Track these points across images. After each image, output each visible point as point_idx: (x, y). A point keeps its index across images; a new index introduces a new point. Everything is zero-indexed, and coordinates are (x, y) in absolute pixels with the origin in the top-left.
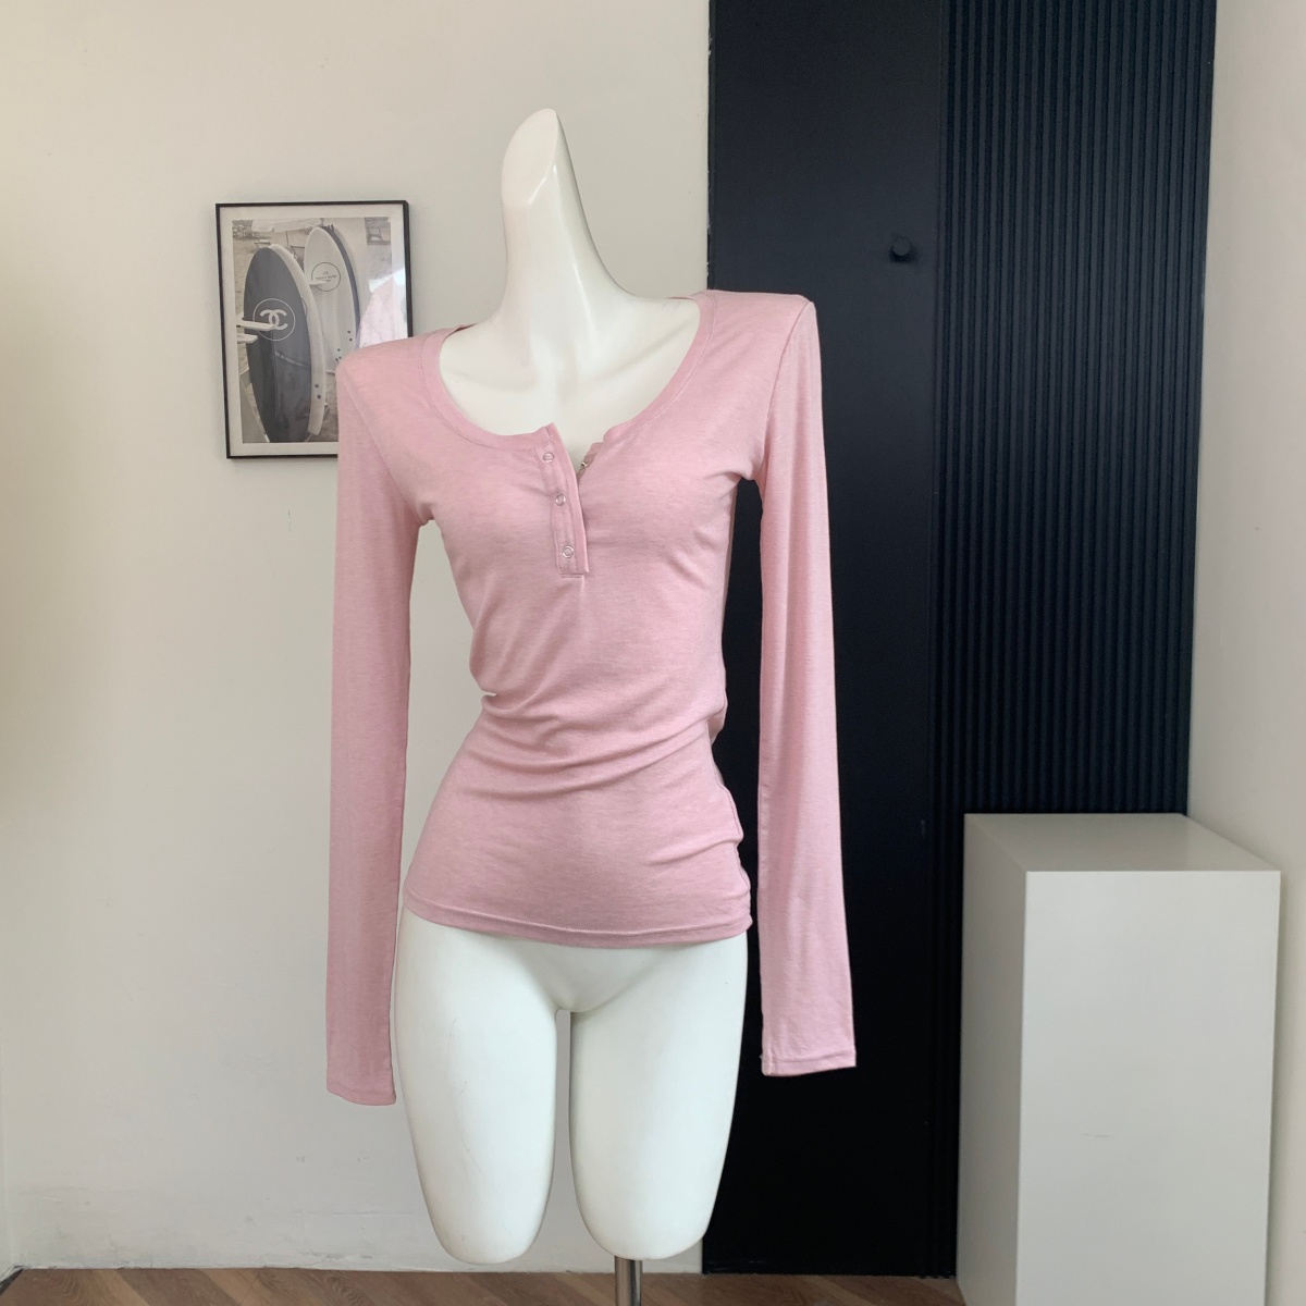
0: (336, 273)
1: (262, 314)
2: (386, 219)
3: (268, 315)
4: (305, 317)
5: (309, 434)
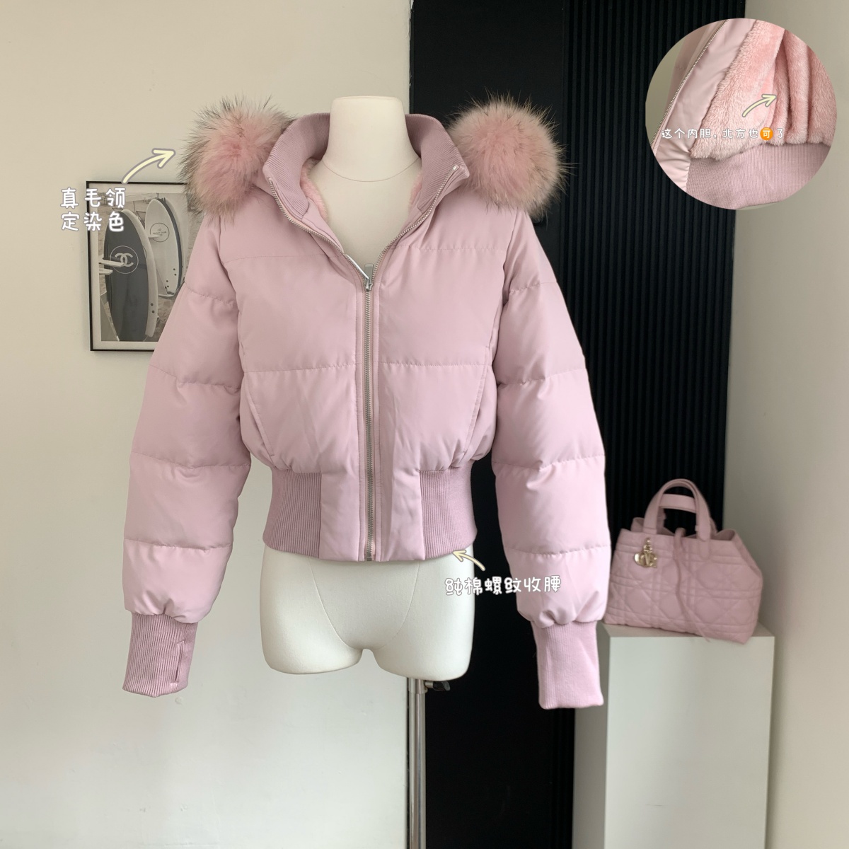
0: (166, 230)
3: (120, 257)
4: (145, 259)
5: (146, 336)
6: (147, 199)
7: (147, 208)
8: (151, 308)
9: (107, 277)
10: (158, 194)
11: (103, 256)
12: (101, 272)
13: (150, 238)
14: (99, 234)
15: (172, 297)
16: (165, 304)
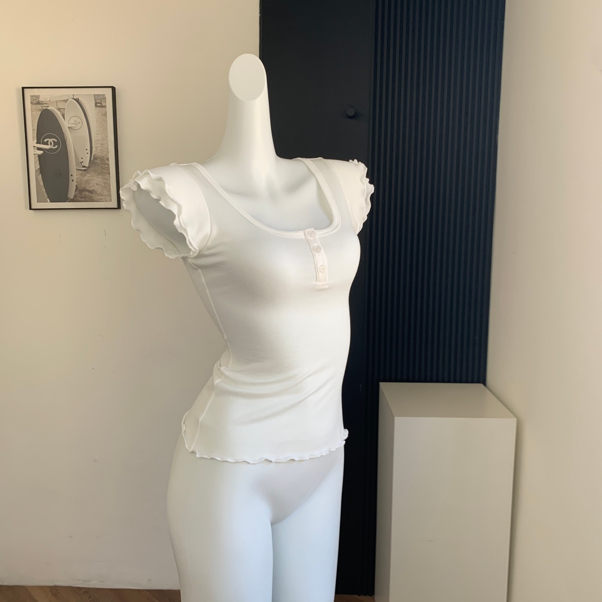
0: (80, 121)
1: (45, 141)
2: (104, 95)
3: (48, 141)
4: (66, 142)
5: (68, 198)
6: (66, 99)
7: (65, 106)
8: (71, 178)
9: (39, 156)
10: (73, 95)
11: (36, 141)
12: (35, 153)
13: (69, 128)
14: (33, 125)
15: (84, 170)
16: (81, 175)
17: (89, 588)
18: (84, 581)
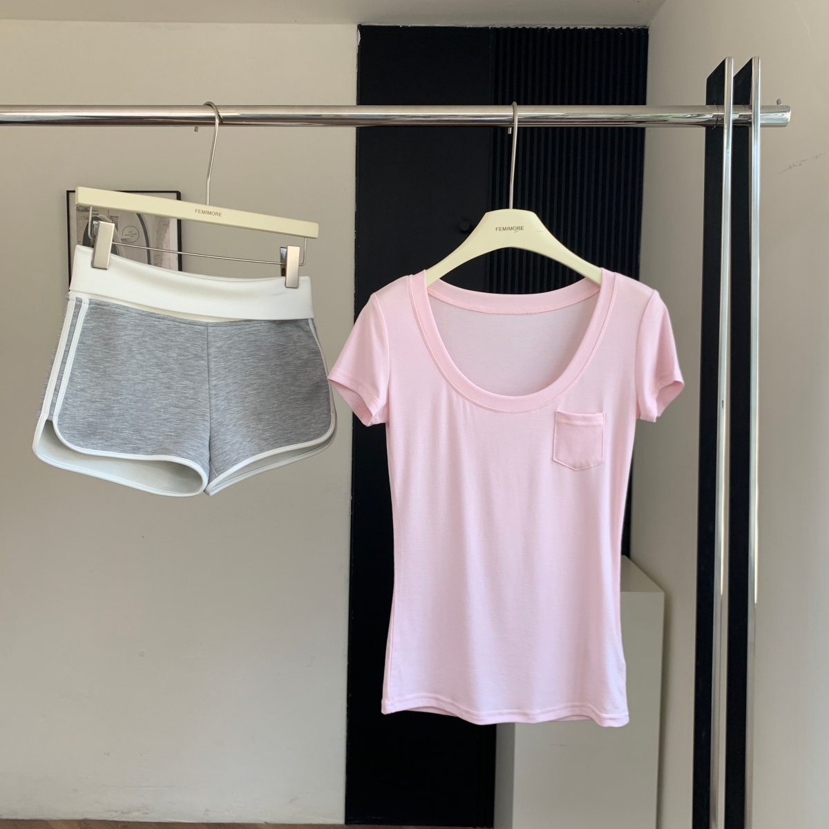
13: (122, 239)
14: (78, 236)
17: (128, 822)
18: (123, 813)
